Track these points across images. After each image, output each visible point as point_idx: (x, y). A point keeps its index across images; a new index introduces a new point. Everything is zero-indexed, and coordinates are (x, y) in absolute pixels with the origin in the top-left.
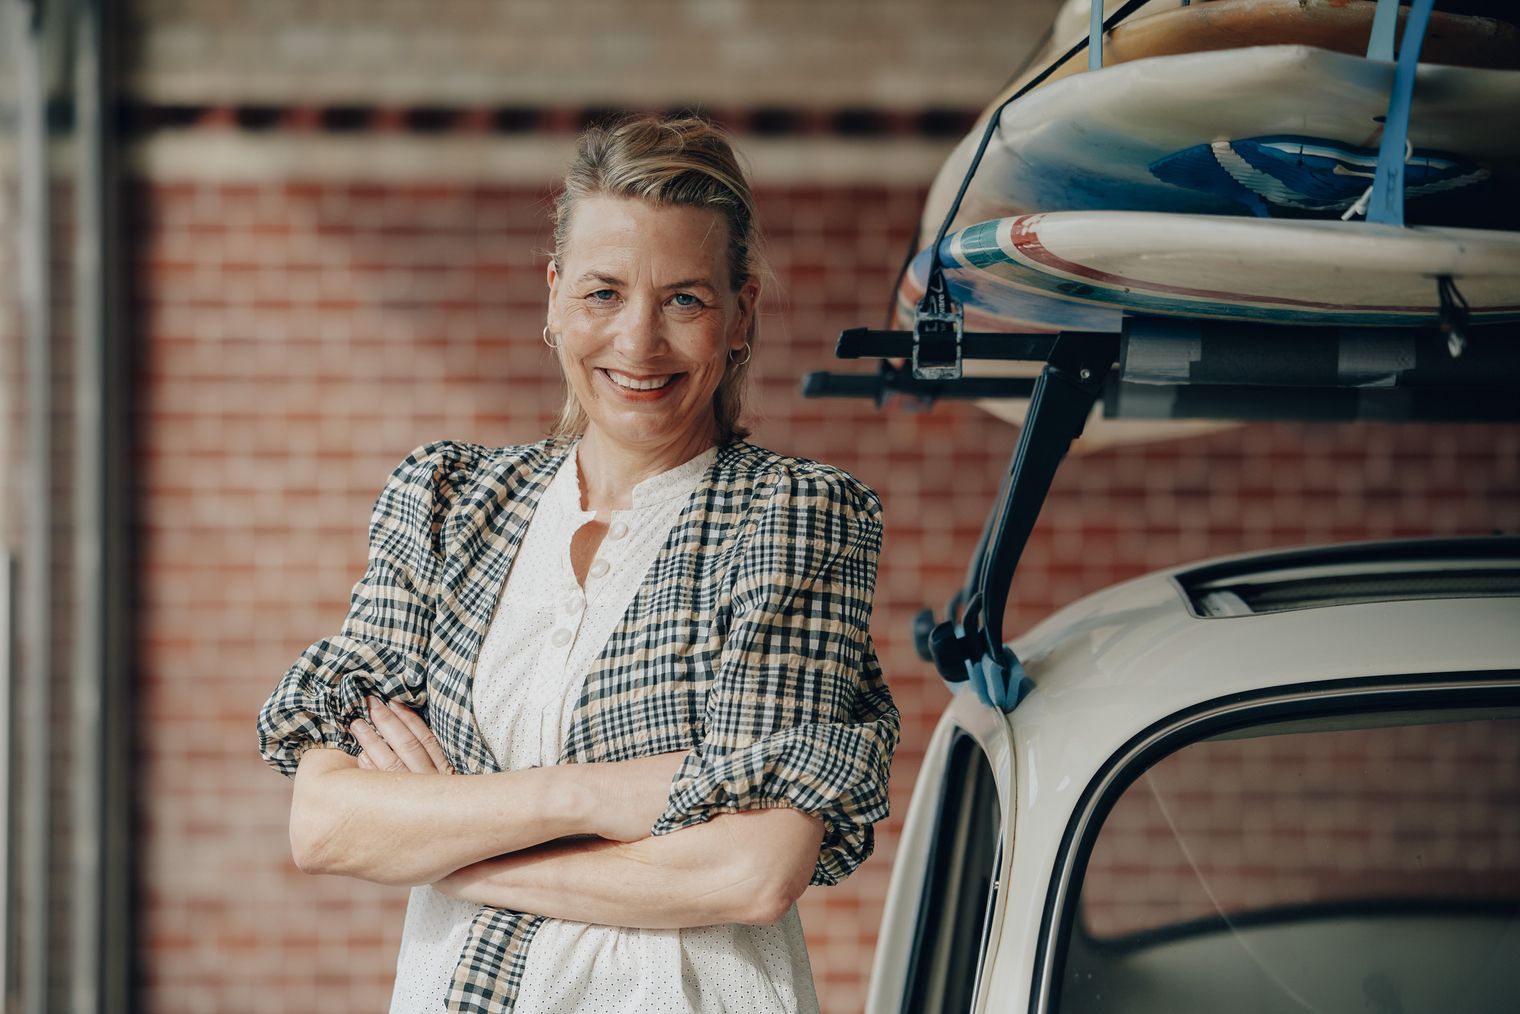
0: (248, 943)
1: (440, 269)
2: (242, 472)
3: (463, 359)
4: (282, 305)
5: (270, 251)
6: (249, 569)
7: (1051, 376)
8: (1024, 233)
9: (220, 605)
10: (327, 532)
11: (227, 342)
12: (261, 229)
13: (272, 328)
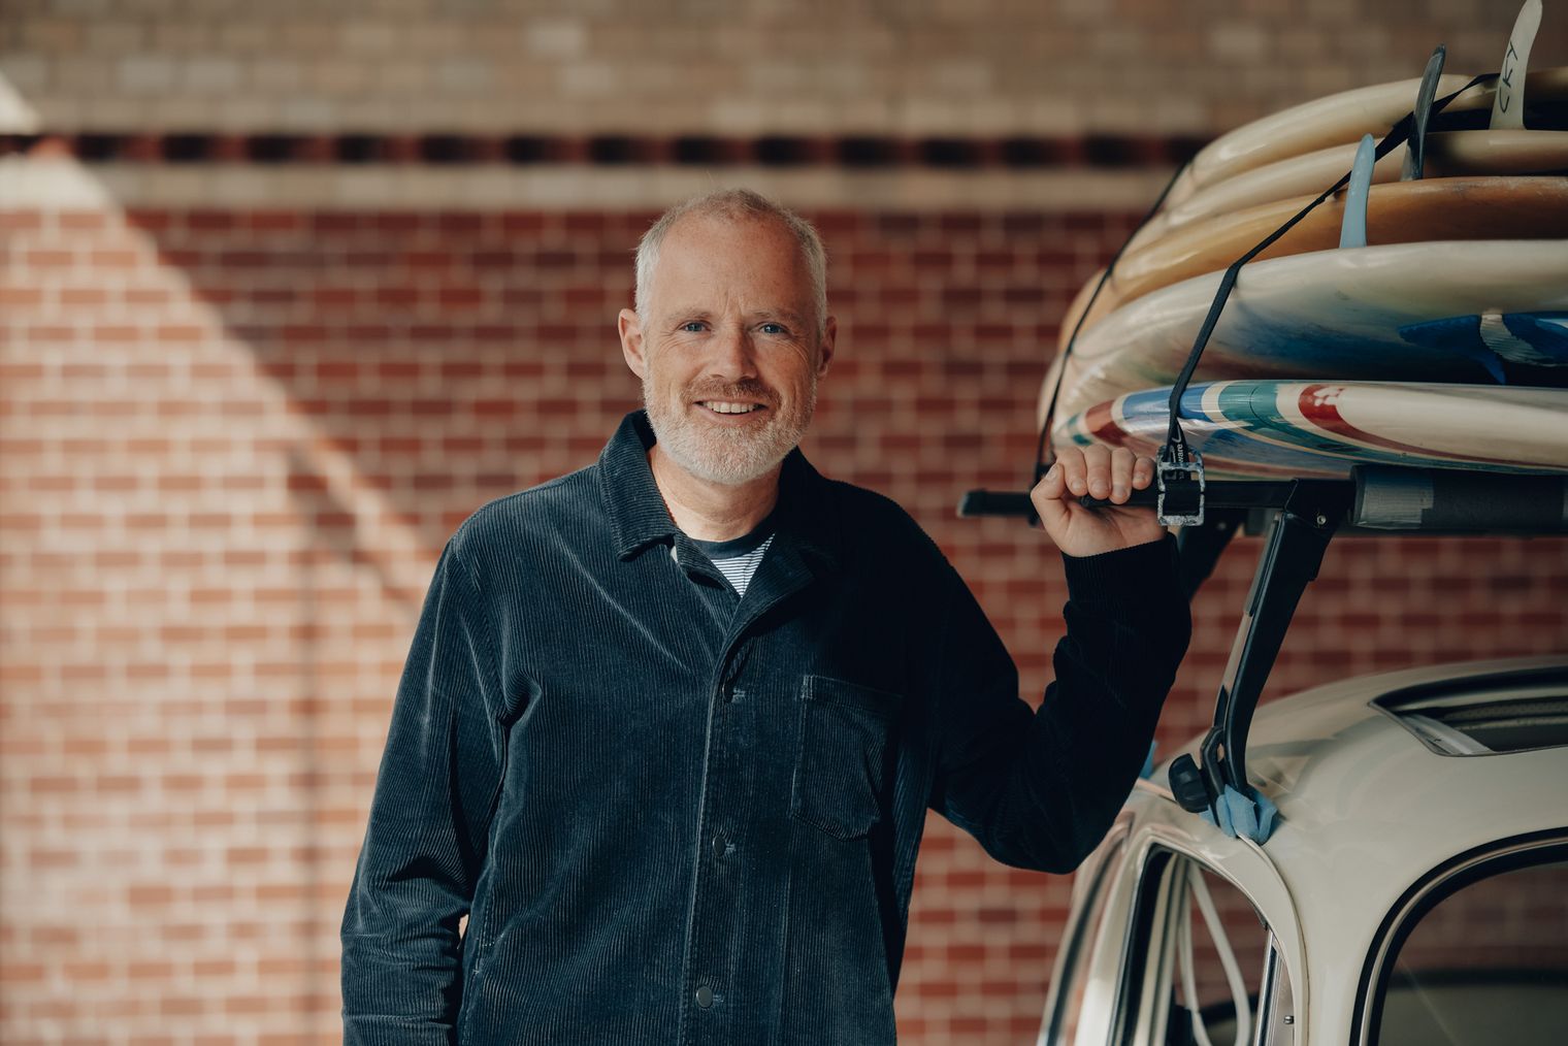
0: (99, 971)
1: (285, 297)
2: (86, 501)
3: (309, 386)
4: (126, 334)
5: (115, 281)
6: (96, 598)
7: (1288, 522)
8: (1318, 403)
9: (68, 634)
10: (173, 561)
11: (70, 372)
12: (100, 259)
13: (116, 356)
